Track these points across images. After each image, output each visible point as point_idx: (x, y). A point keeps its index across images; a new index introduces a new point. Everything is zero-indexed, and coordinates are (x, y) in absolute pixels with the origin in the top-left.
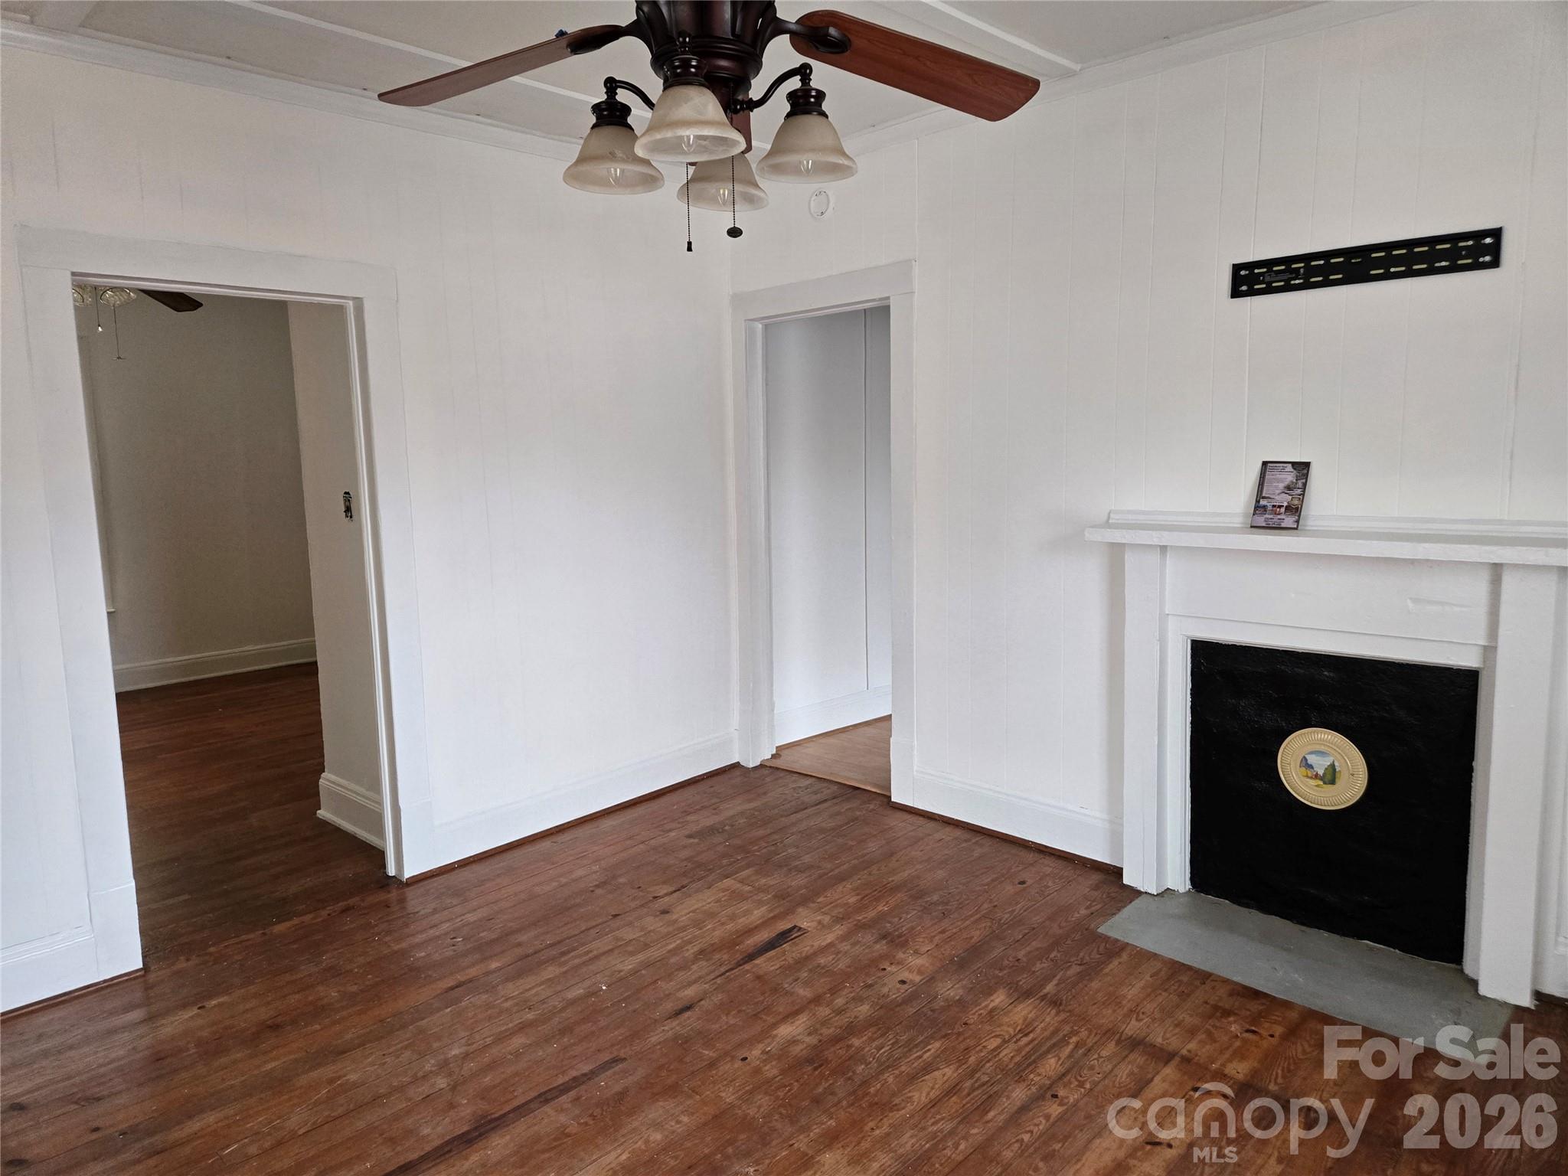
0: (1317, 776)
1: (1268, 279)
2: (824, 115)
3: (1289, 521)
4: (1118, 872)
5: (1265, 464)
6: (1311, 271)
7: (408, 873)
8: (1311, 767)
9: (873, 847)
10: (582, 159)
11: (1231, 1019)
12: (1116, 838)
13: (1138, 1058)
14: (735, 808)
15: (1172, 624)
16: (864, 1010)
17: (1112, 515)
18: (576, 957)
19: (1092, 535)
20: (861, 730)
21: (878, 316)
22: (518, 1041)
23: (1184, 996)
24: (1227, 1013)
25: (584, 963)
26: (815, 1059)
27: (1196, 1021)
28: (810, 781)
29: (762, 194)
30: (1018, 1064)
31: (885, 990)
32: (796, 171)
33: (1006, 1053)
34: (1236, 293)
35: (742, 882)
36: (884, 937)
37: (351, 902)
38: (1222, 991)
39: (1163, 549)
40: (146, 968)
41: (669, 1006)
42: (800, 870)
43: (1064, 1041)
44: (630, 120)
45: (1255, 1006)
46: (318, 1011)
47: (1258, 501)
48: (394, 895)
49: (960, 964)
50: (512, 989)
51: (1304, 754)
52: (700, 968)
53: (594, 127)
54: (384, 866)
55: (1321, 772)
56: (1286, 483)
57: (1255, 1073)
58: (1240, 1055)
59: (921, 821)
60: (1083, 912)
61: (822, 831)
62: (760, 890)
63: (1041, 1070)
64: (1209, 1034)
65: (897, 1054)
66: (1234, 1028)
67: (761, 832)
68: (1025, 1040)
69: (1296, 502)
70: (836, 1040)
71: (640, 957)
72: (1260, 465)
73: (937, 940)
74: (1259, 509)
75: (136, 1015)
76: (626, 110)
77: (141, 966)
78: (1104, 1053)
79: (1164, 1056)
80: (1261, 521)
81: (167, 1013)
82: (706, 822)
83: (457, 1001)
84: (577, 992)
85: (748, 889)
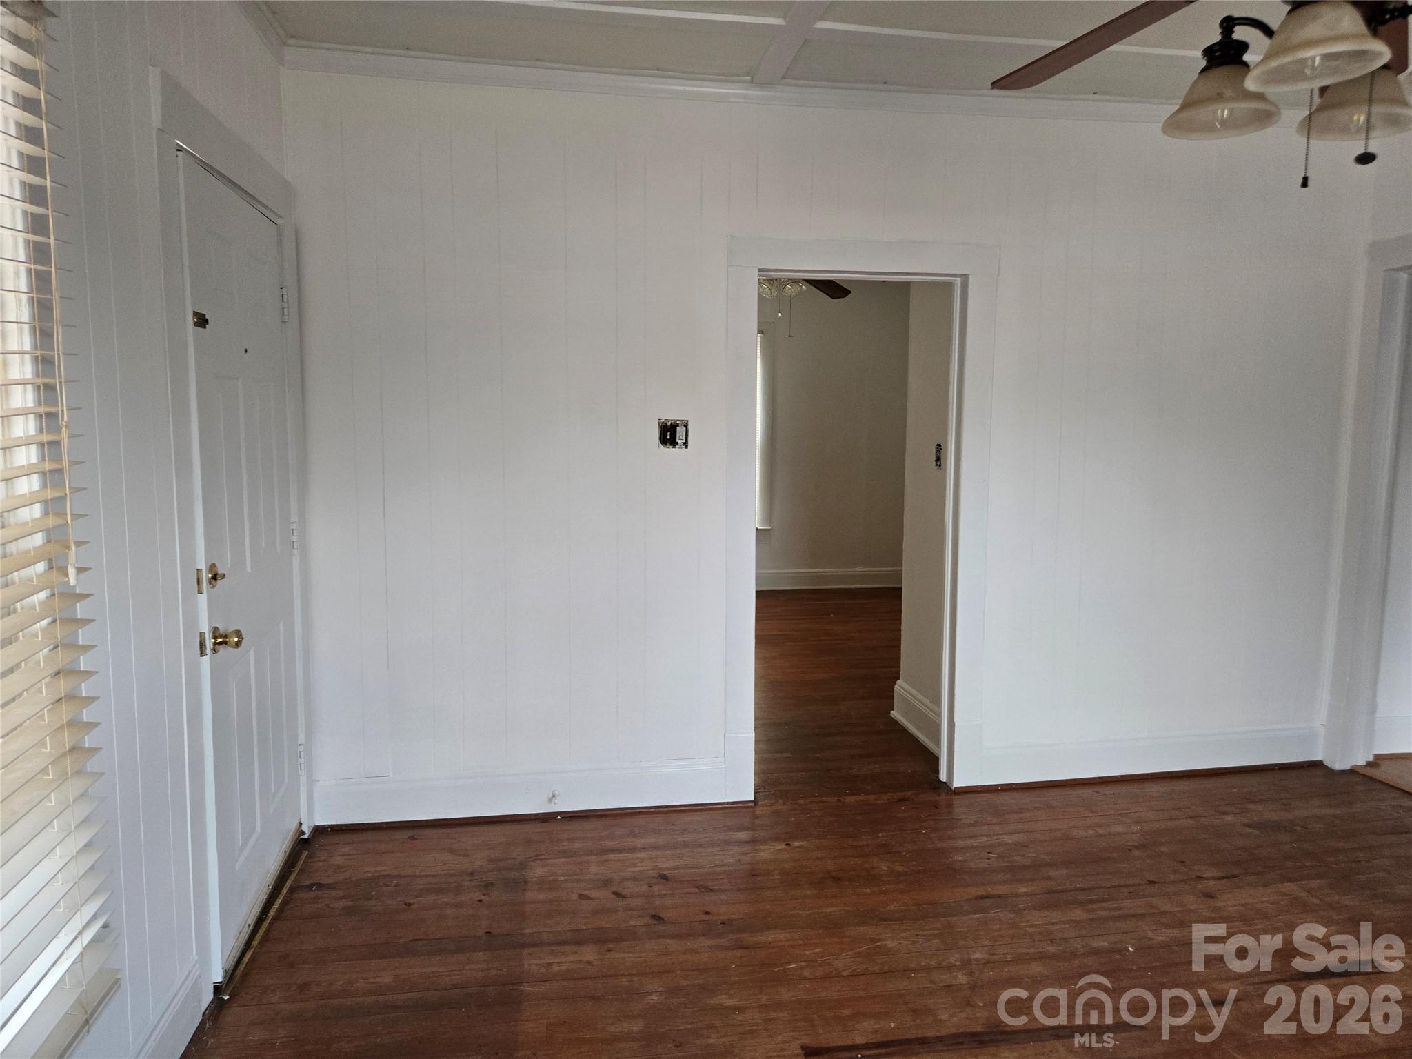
7: (957, 783)
10: (1187, 105)
18: (1104, 909)
25: (1112, 918)
35: (1308, 891)
37: (908, 794)
40: (755, 802)
44: (1245, 56)
46: (871, 877)
48: (942, 798)
50: (1037, 917)
53: (1205, 69)
54: (937, 771)
67: (1342, 844)
75: (743, 836)
76: (1243, 47)
77: (752, 799)
81: (764, 841)
82: (1274, 817)
83: (985, 911)
84: (1103, 943)
85: (1316, 901)
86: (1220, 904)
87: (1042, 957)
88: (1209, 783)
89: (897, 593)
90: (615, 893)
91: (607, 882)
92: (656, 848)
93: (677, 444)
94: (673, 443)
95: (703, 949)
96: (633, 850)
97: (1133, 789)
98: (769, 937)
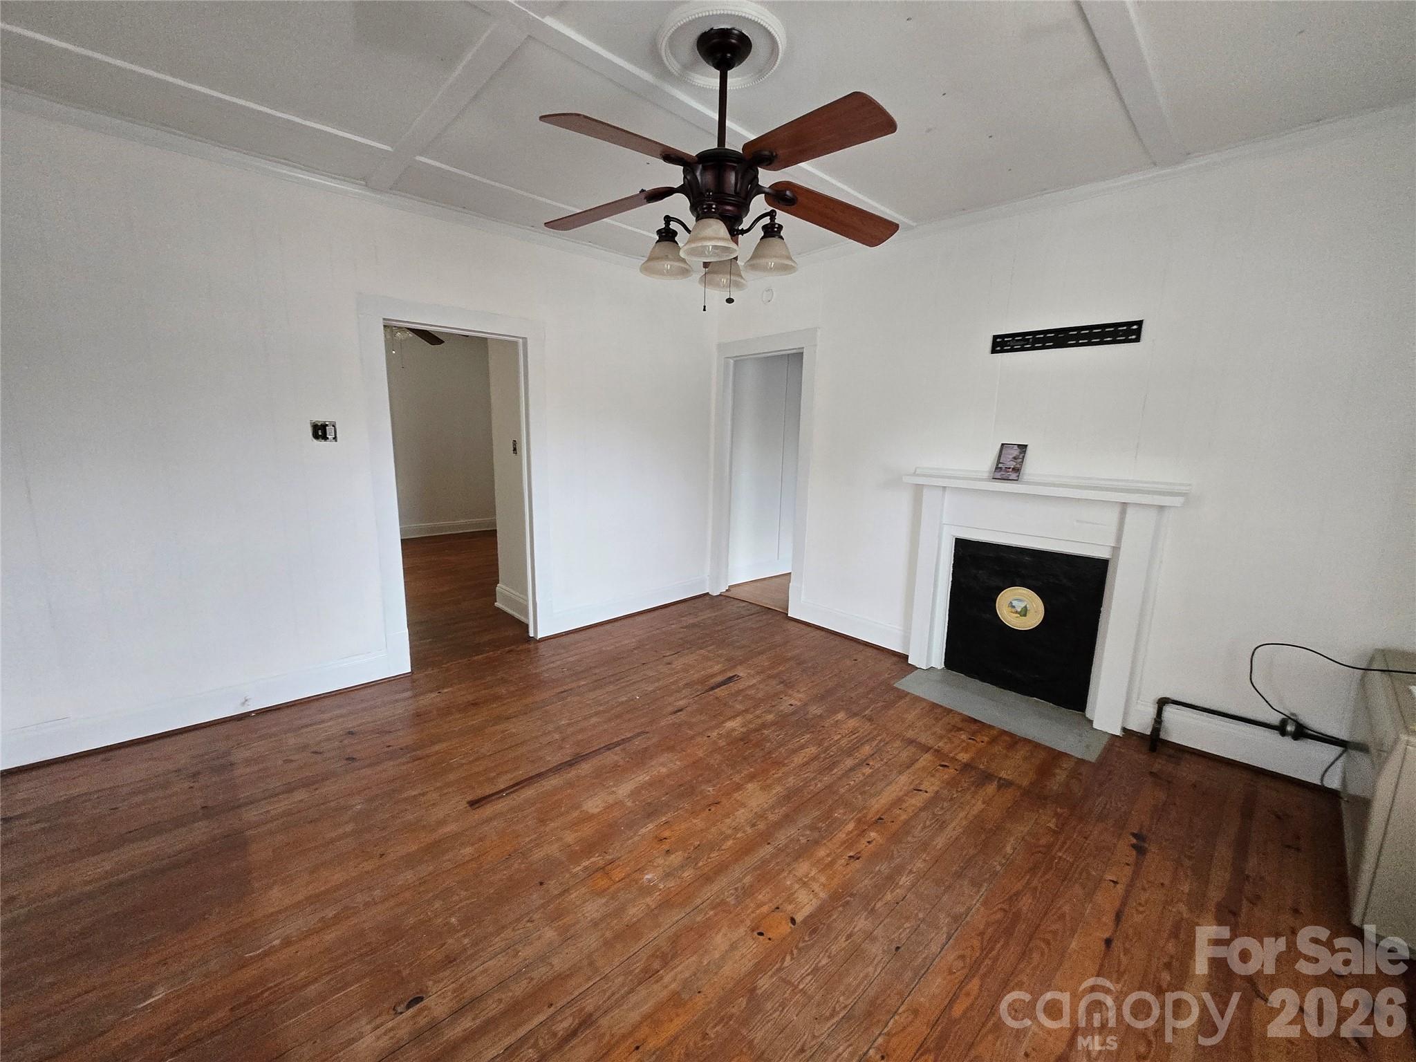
0: (1017, 612)
1: (1012, 344)
2: (781, 238)
3: (1014, 476)
4: (906, 657)
5: (1003, 444)
6: (1036, 341)
7: (540, 636)
8: (1014, 607)
9: (778, 639)
10: (650, 259)
11: (962, 732)
12: (906, 640)
13: (912, 749)
14: (707, 615)
15: (946, 528)
16: (770, 717)
17: (918, 470)
18: (623, 682)
19: (906, 479)
20: (774, 579)
21: (796, 358)
22: (594, 720)
23: (937, 719)
24: (961, 729)
25: (627, 686)
26: (745, 738)
27: (943, 732)
28: (744, 604)
29: (744, 282)
30: (850, 747)
31: (782, 708)
32: (765, 269)
33: (844, 742)
34: (994, 351)
35: (709, 651)
36: (782, 683)
37: (513, 647)
38: (957, 719)
39: (944, 488)
40: (412, 672)
41: (670, 709)
42: (739, 648)
43: (874, 739)
44: (676, 239)
45: (974, 727)
46: (497, 698)
47: (997, 465)
48: (532, 646)
49: (821, 698)
50: (592, 695)
51: (1010, 600)
52: (686, 692)
53: (658, 241)
54: (528, 632)
55: (1019, 610)
56: (1014, 455)
57: (973, 759)
58: (965, 750)
59: (803, 627)
60: (886, 676)
61: (752, 629)
62: (719, 656)
63: (861, 751)
64: (950, 739)
65: (787, 739)
66: (963, 737)
67: (720, 628)
68: (854, 736)
69: (1018, 466)
70: (756, 730)
71: (657, 684)
72: (1000, 445)
73: (810, 685)
74: (998, 469)
75: (409, 694)
76: (675, 233)
77: (410, 671)
78: (895, 746)
79: (926, 749)
80: (998, 475)
81: (422, 694)
82: (691, 621)
83: (563, 699)
84: (624, 699)
85: (712, 655)
86: (674, 666)
87: (597, 714)
88: (663, 611)
89: (494, 533)
90: (313, 752)
91: (305, 747)
92: (342, 716)
93: (328, 438)
94: (325, 437)
95: (390, 768)
96: (323, 722)
97: (630, 621)
98: (437, 748)
